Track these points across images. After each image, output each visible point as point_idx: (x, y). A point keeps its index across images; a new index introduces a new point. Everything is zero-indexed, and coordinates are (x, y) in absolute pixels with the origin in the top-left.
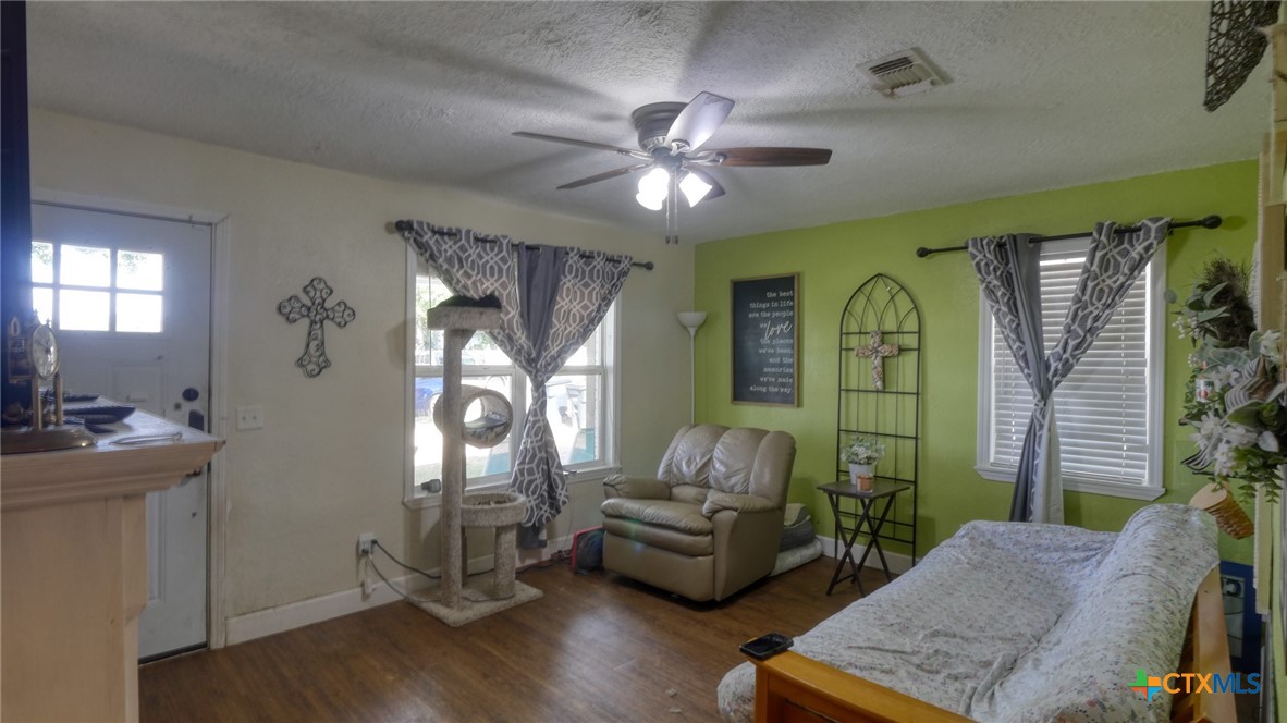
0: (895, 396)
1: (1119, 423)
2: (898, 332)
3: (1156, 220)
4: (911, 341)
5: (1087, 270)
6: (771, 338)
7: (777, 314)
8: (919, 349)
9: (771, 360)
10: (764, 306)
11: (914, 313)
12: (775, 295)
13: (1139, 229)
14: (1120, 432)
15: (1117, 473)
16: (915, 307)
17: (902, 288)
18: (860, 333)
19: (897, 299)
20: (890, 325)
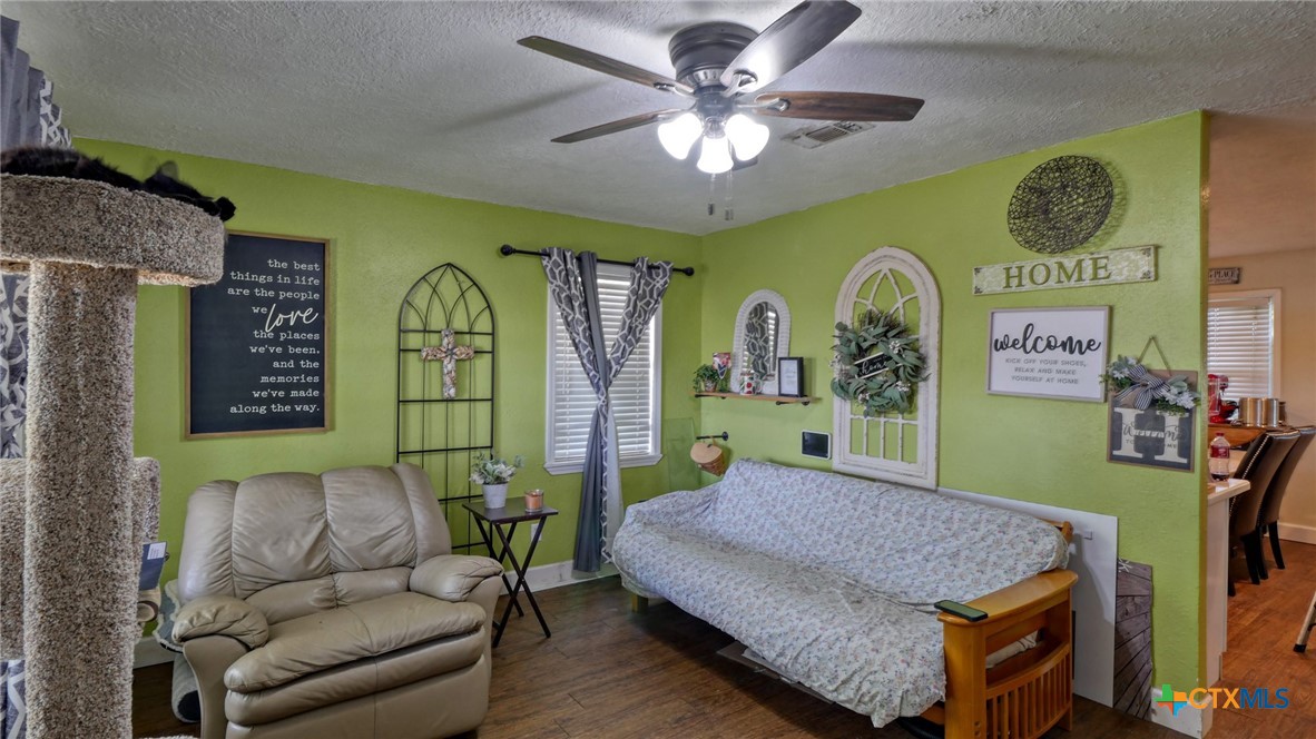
0: (467, 404)
1: (634, 411)
2: (470, 333)
3: (668, 263)
4: (484, 343)
5: (634, 292)
6: (277, 330)
7: (289, 295)
8: (492, 352)
9: (276, 365)
10: (262, 279)
11: (487, 312)
12: (284, 265)
13: (658, 268)
14: (634, 417)
15: (634, 449)
16: (489, 306)
17: (475, 284)
18: (425, 331)
19: (467, 295)
20: (460, 323)
